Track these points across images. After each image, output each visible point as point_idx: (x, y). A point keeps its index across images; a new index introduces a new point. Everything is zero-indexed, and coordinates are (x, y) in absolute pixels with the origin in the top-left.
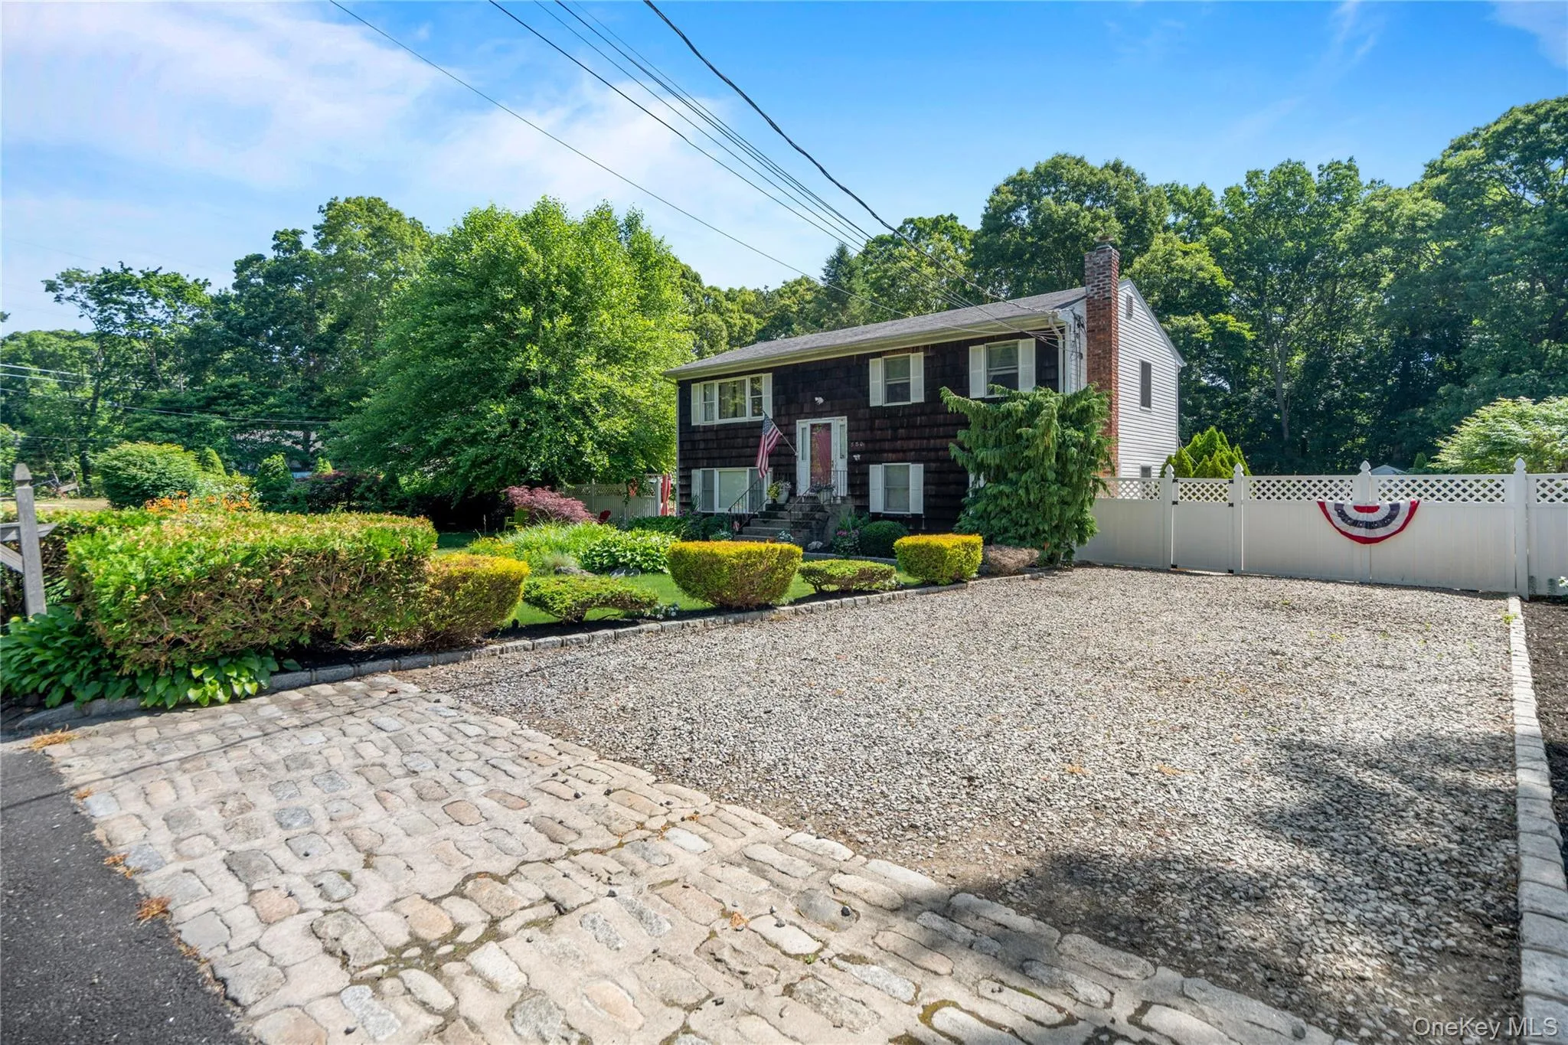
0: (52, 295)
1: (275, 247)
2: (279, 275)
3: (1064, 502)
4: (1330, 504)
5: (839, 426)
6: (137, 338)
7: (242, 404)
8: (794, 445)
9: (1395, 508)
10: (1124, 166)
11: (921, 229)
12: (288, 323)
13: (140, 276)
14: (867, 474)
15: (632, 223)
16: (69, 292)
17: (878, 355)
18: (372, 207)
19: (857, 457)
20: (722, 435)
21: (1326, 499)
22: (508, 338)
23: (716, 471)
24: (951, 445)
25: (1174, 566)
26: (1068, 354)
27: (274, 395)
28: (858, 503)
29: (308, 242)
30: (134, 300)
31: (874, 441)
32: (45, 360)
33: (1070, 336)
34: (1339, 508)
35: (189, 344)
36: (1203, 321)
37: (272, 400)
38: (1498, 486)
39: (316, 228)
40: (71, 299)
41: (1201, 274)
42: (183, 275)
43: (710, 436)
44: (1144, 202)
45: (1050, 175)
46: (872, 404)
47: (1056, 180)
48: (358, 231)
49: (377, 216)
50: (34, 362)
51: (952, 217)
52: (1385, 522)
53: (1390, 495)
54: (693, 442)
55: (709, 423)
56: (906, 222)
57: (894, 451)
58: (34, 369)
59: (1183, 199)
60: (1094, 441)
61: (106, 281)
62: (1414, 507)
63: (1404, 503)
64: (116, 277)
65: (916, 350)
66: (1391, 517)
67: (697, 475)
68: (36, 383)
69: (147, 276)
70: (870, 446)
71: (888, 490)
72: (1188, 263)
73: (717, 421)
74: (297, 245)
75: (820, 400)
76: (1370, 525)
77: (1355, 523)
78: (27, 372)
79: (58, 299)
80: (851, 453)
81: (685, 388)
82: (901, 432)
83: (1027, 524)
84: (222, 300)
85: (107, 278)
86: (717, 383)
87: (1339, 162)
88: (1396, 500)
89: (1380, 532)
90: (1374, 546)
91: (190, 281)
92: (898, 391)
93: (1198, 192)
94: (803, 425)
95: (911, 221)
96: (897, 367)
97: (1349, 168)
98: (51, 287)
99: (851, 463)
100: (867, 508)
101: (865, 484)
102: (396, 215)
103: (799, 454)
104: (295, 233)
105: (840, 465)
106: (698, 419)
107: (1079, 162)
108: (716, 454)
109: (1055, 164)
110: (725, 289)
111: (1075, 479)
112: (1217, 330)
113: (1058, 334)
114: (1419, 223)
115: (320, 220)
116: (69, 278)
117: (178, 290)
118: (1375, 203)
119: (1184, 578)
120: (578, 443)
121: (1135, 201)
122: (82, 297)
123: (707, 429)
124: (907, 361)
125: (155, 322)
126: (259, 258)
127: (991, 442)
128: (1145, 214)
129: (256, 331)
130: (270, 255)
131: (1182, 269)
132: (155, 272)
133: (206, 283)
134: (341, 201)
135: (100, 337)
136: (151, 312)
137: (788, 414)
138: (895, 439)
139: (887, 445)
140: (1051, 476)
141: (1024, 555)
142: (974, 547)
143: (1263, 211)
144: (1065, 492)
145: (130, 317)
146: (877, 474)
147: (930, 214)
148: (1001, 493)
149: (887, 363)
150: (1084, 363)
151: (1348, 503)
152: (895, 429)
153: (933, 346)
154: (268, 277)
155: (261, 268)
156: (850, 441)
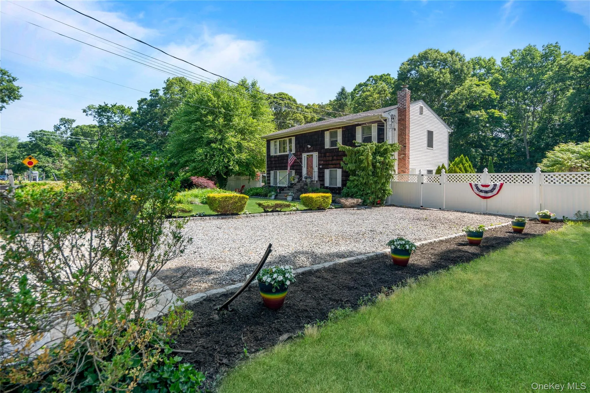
0: (85, 114)
1: (150, 96)
2: (152, 105)
3: (376, 182)
4: (473, 184)
5: (315, 155)
6: (110, 127)
7: (139, 148)
8: (301, 162)
9: (495, 185)
10: (456, 52)
11: (376, 80)
12: (154, 121)
13: (111, 106)
14: (324, 173)
15: (254, 85)
16: (90, 112)
17: (328, 130)
18: (180, 80)
19: (321, 166)
20: (280, 159)
21: (472, 182)
22: (205, 126)
23: (278, 172)
24: (341, 162)
25: (422, 207)
26: (388, 129)
27: (149, 145)
28: (321, 183)
29: (161, 93)
30: (109, 114)
31: (326, 161)
32: (85, 135)
33: (389, 123)
34: (476, 185)
35: (124, 128)
36: (484, 113)
37: (148, 147)
38: (531, 177)
39: (163, 88)
40: (91, 114)
41: (484, 94)
42: (124, 106)
43: (276, 159)
44: (462, 66)
45: (424, 57)
46: (326, 148)
47: (426, 59)
48: (176, 89)
49: (182, 83)
50: (82, 135)
51: (388, 75)
52: (492, 191)
53: (494, 181)
54: (271, 161)
55: (276, 155)
56: (370, 78)
57: (332, 164)
58: (82, 138)
59: (483, 63)
60: (387, 161)
61: (100, 109)
62: (502, 185)
63: (498, 184)
64: (103, 107)
65: (339, 128)
66: (494, 189)
67: (272, 172)
68: (83, 142)
69: (113, 106)
70: (325, 163)
71: (331, 179)
72: (478, 90)
73: (278, 154)
74: (158, 94)
75: (309, 146)
76: (486, 192)
77: (481, 191)
78: (80, 139)
79: (87, 115)
80: (319, 165)
81: (268, 142)
82: (335, 157)
83: (363, 191)
84: (134, 114)
85: (101, 107)
86: (278, 140)
87: (551, 44)
88: (496, 183)
89: (490, 195)
90: (488, 199)
91: (126, 107)
92: (333, 143)
93: (489, 60)
94: (304, 155)
95: (372, 77)
96: (334, 135)
97: (555, 46)
98: (84, 111)
99: (319, 169)
100: (324, 184)
101: (323, 176)
102: (189, 83)
103: (303, 165)
104: (157, 90)
105: (316, 169)
106: (272, 153)
107: (437, 51)
108: (278, 165)
109: (426, 53)
110: (306, 104)
111: (380, 174)
112: (490, 116)
113: (384, 122)
114: (580, 69)
115: (165, 86)
116: (89, 108)
117: (122, 110)
118: (561, 62)
119: (425, 211)
120: (228, 162)
121: (458, 66)
122: (94, 114)
123: (275, 157)
124: (336, 132)
125: (116, 122)
126: (146, 99)
127: (354, 161)
128: (462, 71)
129: (144, 124)
130: (149, 98)
131: (475, 92)
132: (115, 105)
133: (132, 108)
134: (171, 78)
135: (100, 126)
136: (115, 118)
137: (300, 151)
138: (333, 160)
139: (330, 162)
140: (371, 173)
141: (355, 201)
142: (327, 198)
143: (517, 66)
144: (375, 179)
145: (108, 120)
146: (327, 172)
147: (379, 74)
148: (355, 179)
149: (331, 133)
150: (396, 132)
151: (479, 184)
152: (333, 157)
153: (345, 127)
154: (148, 106)
155: (146, 102)
156: (319, 160)
